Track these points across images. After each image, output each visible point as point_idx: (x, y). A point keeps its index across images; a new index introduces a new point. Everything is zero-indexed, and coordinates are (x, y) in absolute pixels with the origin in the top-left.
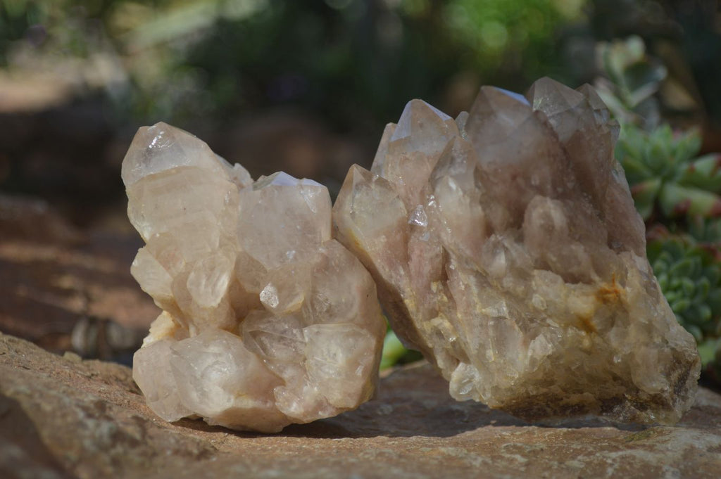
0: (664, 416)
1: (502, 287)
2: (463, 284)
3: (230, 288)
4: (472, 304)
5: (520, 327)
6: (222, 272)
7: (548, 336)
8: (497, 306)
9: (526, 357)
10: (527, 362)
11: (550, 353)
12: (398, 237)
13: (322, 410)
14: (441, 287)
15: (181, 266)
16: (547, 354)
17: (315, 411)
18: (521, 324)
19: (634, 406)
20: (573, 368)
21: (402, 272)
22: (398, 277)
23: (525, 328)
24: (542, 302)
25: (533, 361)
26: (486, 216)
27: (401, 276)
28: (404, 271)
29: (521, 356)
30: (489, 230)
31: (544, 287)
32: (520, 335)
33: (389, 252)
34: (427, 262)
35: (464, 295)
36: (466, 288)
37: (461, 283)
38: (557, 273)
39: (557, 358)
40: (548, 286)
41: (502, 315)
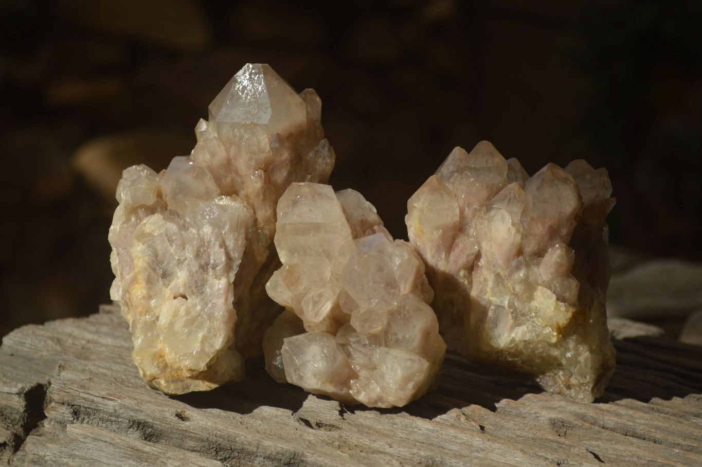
0: (582, 397)
1: (514, 290)
2: (483, 277)
3: (333, 309)
4: (484, 292)
5: (513, 317)
6: (328, 300)
7: (530, 328)
8: (501, 298)
9: (509, 337)
10: (508, 340)
11: (527, 339)
12: (450, 234)
13: (381, 402)
14: (467, 274)
15: (301, 288)
16: (524, 339)
17: (376, 402)
18: (514, 315)
19: (564, 385)
20: (536, 352)
21: (443, 257)
22: (439, 259)
23: (515, 318)
24: (536, 307)
25: (513, 341)
26: (521, 243)
27: (441, 259)
28: (445, 256)
29: (506, 335)
30: (520, 252)
31: (542, 299)
32: (511, 321)
33: (441, 242)
34: (465, 256)
35: (481, 284)
36: (484, 280)
37: (482, 276)
38: (554, 293)
39: (529, 343)
40: (545, 299)
41: (503, 305)
